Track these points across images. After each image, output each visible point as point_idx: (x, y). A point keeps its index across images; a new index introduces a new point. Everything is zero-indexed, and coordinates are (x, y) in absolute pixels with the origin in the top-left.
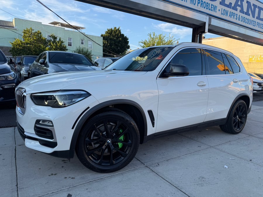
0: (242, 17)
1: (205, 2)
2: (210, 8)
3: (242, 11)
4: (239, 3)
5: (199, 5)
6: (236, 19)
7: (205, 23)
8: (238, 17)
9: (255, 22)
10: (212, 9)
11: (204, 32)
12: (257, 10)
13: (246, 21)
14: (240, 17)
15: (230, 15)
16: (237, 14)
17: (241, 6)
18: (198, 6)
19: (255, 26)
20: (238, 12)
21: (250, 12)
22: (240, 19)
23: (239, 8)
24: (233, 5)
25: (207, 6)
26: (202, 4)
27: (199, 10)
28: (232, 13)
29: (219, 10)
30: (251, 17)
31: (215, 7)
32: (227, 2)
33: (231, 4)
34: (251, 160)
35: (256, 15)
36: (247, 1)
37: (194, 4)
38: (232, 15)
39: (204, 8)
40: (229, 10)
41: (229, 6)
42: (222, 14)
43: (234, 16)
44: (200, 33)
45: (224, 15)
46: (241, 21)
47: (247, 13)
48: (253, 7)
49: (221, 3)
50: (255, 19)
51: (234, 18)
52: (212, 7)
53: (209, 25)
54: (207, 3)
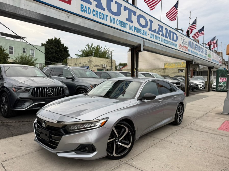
0: (163, 39)
1: (139, 29)
2: (143, 33)
3: (163, 35)
4: (161, 30)
5: (136, 30)
6: (160, 41)
7: (141, 44)
8: (161, 39)
9: (171, 42)
10: (144, 34)
11: (140, 51)
12: (172, 34)
13: (166, 42)
14: (162, 39)
15: (155, 38)
16: (160, 37)
17: (162, 31)
18: (134, 31)
19: (171, 45)
20: (160, 36)
21: (168, 36)
22: (162, 41)
23: (161, 33)
24: (157, 31)
25: (141, 31)
26: (137, 30)
27: (135, 34)
28: (157, 36)
29: (148, 34)
30: (168, 39)
31: (146, 32)
32: (153, 29)
33: (155, 30)
34: (191, 147)
35: (172, 38)
36: (165, 28)
37: (132, 30)
38: (157, 38)
39: (139, 33)
40: (155, 34)
41: (154, 31)
42: (150, 37)
43: (158, 38)
44: (137, 52)
45: (152, 38)
46: (163, 42)
47: (166, 37)
48: (169, 32)
49: (149, 29)
50: (171, 41)
51: (158, 40)
52: (144, 33)
53: (144, 46)
54: (141, 29)
